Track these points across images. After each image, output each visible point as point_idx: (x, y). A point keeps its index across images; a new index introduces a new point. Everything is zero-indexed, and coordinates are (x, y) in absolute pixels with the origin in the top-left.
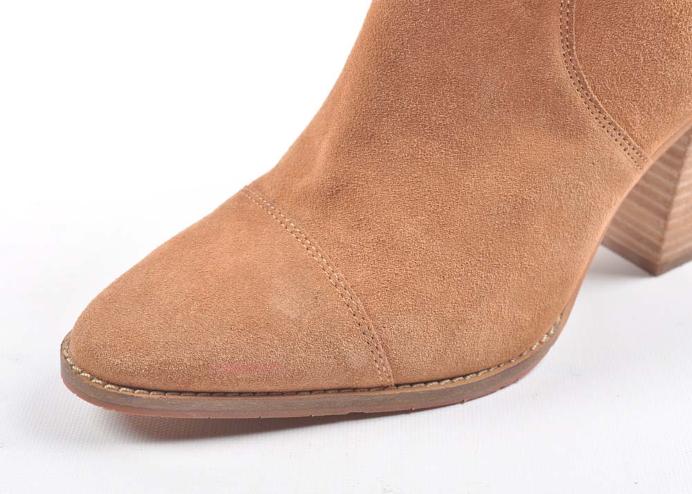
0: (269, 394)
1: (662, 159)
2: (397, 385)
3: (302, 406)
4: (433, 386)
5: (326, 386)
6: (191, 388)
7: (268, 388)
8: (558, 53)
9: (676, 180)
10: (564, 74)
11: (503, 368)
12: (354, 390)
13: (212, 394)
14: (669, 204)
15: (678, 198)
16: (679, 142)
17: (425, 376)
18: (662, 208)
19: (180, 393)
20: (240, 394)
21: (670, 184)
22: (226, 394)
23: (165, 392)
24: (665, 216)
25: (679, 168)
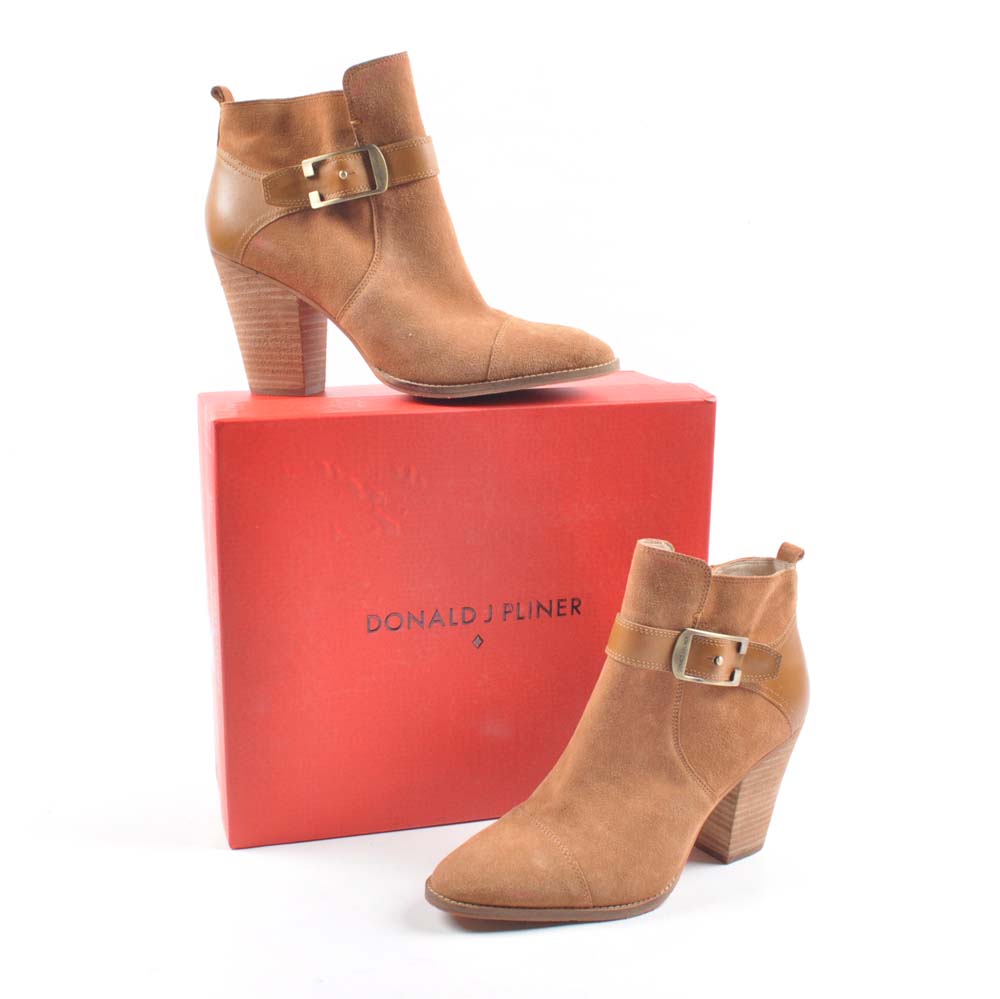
0: (531, 908)
1: (724, 799)
2: (594, 907)
3: (546, 917)
4: (612, 908)
5: (559, 905)
6: (494, 904)
7: (531, 905)
8: (672, 743)
9: (734, 810)
10: (675, 754)
11: (646, 901)
12: (572, 908)
13: (503, 907)
14: (731, 824)
15: (736, 820)
16: (733, 790)
17: (606, 903)
18: (728, 825)
19: (487, 906)
20: (517, 907)
21: (732, 813)
22: (509, 907)
23: (481, 905)
24: (730, 831)
25: (735, 804)
